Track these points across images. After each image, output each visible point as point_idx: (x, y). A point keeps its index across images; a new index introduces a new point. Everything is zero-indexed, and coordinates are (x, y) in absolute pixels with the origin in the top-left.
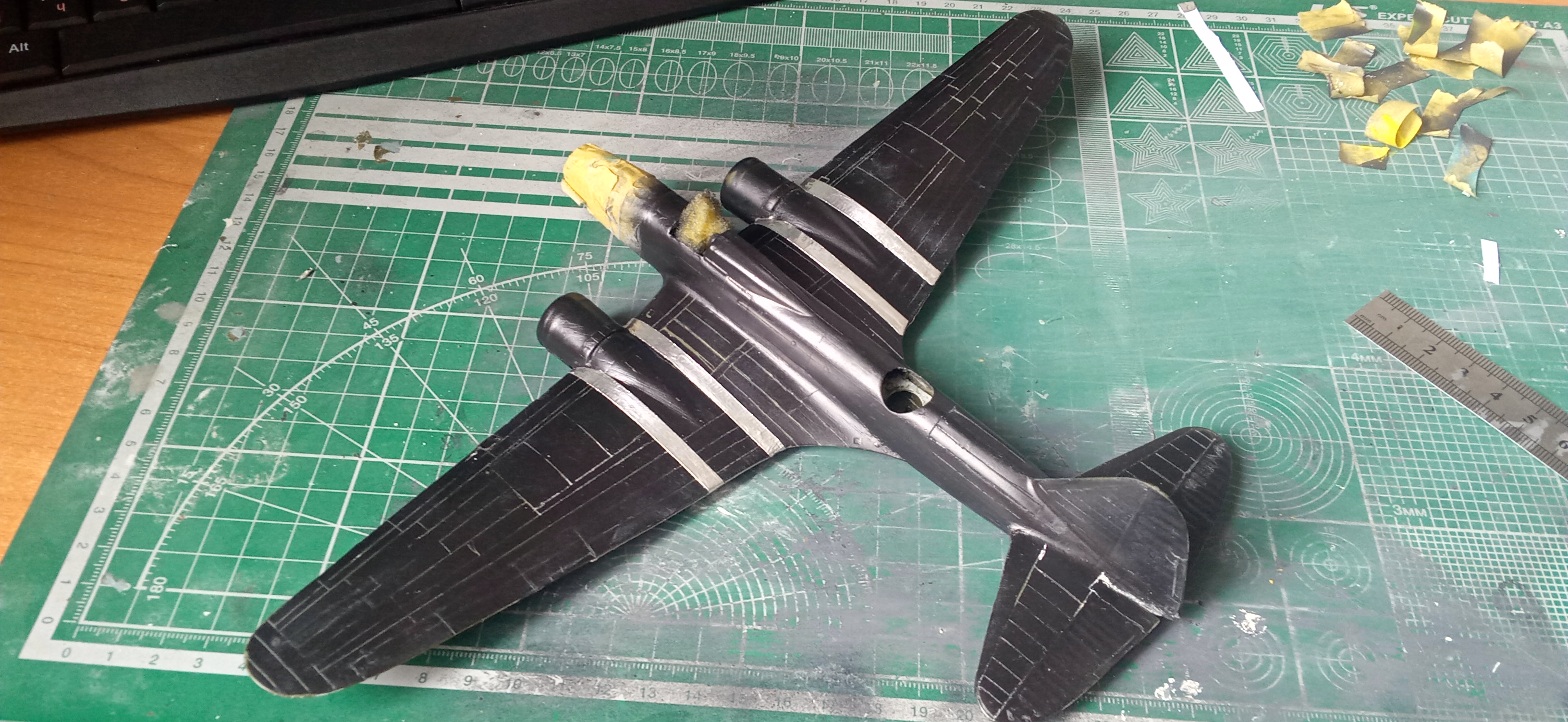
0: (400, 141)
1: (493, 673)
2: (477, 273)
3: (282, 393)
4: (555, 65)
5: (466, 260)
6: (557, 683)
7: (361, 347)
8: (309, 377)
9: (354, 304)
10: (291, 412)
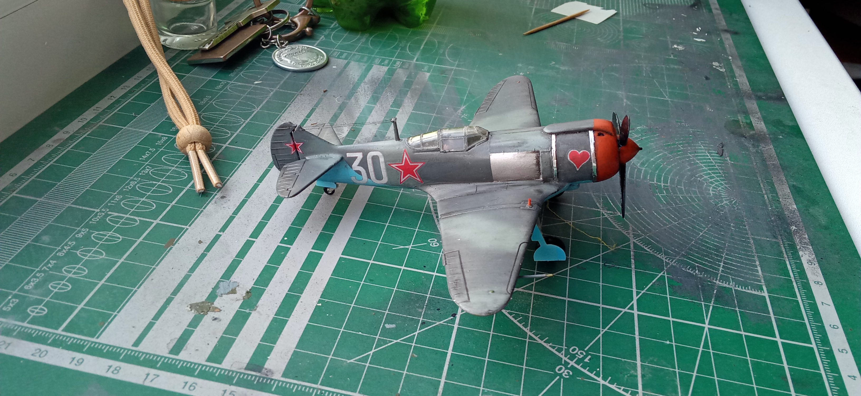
0: (220, 281)
1: (801, 253)
2: (427, 242)
3: (566, 364)
4: (154, 182)
5: (410, 247)
6: (797, 229)
7: (509, 311)
8: (547, 346)
9: (454, 315)
10: (589, 357)
